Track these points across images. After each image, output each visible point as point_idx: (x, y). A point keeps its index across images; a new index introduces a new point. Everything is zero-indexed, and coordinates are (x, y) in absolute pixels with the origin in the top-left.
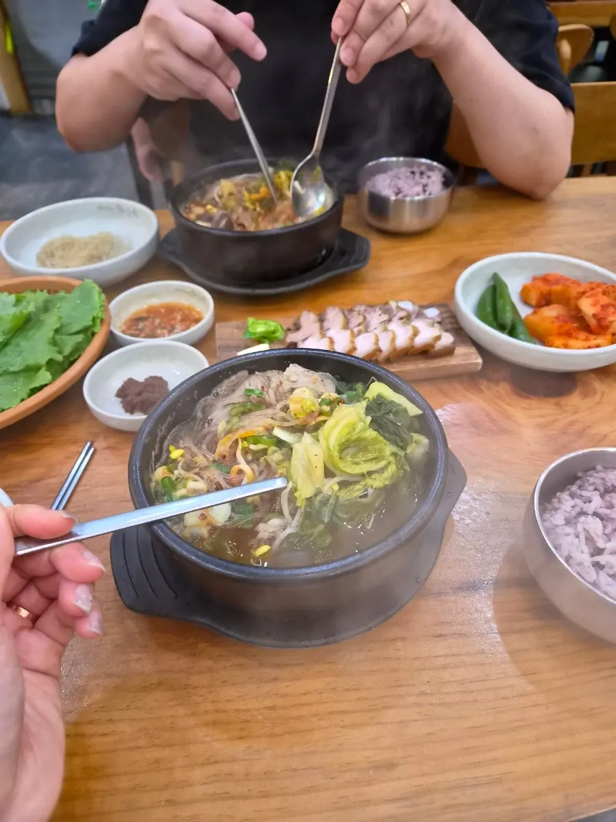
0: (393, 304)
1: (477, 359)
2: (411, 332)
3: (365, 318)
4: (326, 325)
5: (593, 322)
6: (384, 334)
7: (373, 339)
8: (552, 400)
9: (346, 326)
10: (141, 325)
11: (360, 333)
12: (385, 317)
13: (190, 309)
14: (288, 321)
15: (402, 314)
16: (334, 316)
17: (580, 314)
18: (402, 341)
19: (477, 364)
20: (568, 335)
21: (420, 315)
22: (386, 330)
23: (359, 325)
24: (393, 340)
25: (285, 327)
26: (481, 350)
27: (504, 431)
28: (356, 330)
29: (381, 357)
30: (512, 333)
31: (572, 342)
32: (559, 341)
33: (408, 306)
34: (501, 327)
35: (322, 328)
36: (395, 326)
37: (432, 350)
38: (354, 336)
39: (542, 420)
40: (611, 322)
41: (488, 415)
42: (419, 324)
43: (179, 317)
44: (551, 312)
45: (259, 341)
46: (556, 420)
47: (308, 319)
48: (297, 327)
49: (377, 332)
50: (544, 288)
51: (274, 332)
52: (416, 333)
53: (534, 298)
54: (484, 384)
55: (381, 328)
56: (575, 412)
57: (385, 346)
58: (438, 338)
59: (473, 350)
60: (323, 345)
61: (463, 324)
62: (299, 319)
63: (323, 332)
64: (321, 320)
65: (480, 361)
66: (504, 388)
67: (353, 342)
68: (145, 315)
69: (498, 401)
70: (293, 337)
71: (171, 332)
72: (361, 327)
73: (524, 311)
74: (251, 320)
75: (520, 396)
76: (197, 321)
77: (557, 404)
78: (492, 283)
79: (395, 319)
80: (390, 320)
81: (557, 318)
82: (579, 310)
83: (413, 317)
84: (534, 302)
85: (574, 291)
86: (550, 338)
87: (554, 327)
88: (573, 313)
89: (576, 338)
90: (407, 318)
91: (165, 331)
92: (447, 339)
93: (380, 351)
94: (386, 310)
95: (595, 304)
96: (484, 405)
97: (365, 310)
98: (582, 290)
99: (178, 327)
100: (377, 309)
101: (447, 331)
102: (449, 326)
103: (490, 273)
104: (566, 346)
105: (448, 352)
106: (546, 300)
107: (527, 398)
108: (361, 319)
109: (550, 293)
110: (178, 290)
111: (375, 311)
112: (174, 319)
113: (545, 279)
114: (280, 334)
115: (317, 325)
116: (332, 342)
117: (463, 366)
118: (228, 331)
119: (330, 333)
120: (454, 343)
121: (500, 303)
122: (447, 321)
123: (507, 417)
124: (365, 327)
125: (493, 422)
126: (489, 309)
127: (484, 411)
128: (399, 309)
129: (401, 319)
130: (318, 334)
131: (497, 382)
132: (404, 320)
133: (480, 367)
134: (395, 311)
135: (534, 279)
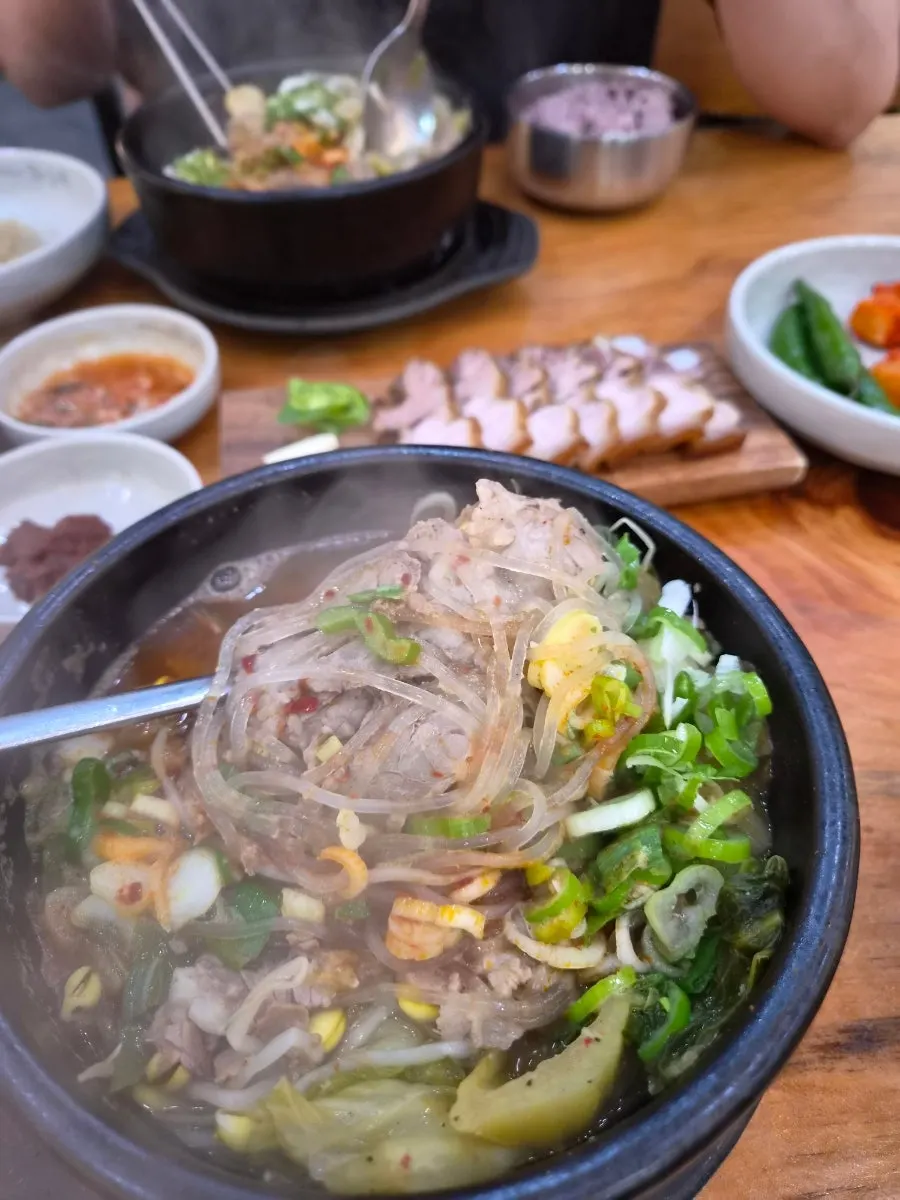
0: (602, 343)
1: (795, 459)
2: (650, 403)
3: (546, 375)
4: (461, 389)
6: (592, 407)
7: (566, 421)
9: (506, 391)
10: (65, 402)
11: (537, 406)
12: (590, 371)
13: (170, 366)
14: (377, 384)
15: (625, 363)
16: (477, 370)
18: (633, 421)
19: (794, 470)
21: (661, 367)
22: (593, 398)
23: (534, 388)
24: (613, 420)
25: (371, 398)
26: (802, 442)
27: (866, 618)
28: (529, 400)
29: (589, 459)
30: (860, 399)
33: (634, 346)
34: (842, 388)
35: (452, 397)
36: (613, 389)
37: (699, 444)
38: (525, 413)
41: (824, 580)
42: (663, 384)
43: (145, 382)
45: (313, 428)
47: (421, 378)
48: (397, 396)
49: (572, 402)
51: (346, 409)
52: (661, 403)
53: (881, 331)
54: (805, 512)
55: (583, 393)
57: (596, 434)
58: (708, 414)
59: (781, 439)
60: (457, 435)
61: (753, 382)
62: (400, 378)
63: (455, 406)
64: (450, 379)
65: (799, 461)
66: (847, 520)
67: (523, 427)
68: (72, 380)
69: (841, 550)
70: (388, 419)
71: (127, 413)
72: (539, 394)
73: (871, 358)
74: (295, 384)
75: (884, 535)
76: (180, 388)
78: (794, 300)
79: (612, 375)
80: (599, 378)
83: (648, 368)
84: (880, 336)
90: (636, 373)
91: (115, 413)
92: (726, 418)
93: (582, 445)
94: (591, 356)
97: (544, 358)
99: (143, 402)
100: (571, 353)
101: (720, 397)
102: (723, 389)
103: (787, 279)
105: (731, 445)
108: (536, 376)
110: (145, 326)
111: (565, 359)
112: (136, 386)
113: (898, 291)
114: (360, 413)
115: (440, 393)
116: (476, 428)
117: (766, 473)
118: (243, 410)
119: (472, 408)
120: (741, 423)
121: (822, 339)
122: (716, 377)
123: (867, 584)
124: (548, 393)
125: (838, 597)
126: (797, 351)
127: (811, 570)
128: (618, 354)
129: (625, 373)
130: (444, 411)
131: (830, 506)
132: (632, 377)
133: (798, 477)
134: (608, 359)
135: (878, 290)
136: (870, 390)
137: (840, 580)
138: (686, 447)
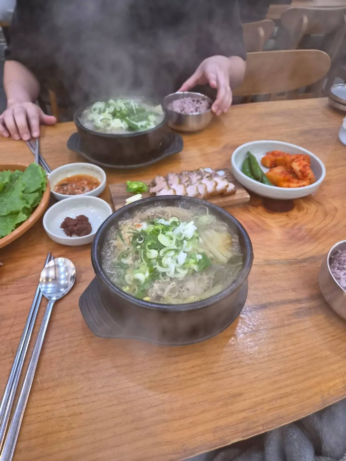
0: (202, 170)
1: (247, 195)
2: (214, 184)
3: (189, 178)
4: (169, 182)
5: (299, 174)
6: (201, 185)
7: (195, 188)
8: (285, 214)
9: (180, 183)
10: (65, 188)
11: (188, 186)
12: (199, 177)
13: (91, 178)
14: (149, 181)
15: (208, 175)
16: (173, 179)
17: (293, 171)
18: (210, 188)
19: (248, 198)
20: (289, 181)
21: (216, 175)
22: (201, 183)
23: (187, 181)
24: (206, 188)
25: (147, 184)
26: (249, 191)
27: (264, 230)
28: (186, 184)
29: (201, 197)
30: (262, 182)
31: (291, 185)
32: (285, 184)
33: (209, 170)
34: (257, 179)
35: (168, 184)
36: (205, 181)
37: (225, 193)
38: (185, 187)
39: (281, 224)
40: (308, 174)
41: (255, 223)
42: (216, 179)
43: (86, 183)
44: (278, 170)
45: (135, 193)
46: (288, 224)
47: (160, 180)
48: (154, 185)
49: (196, 184)
50: (273, 158)
51: (142, 188)
52: (217, 184)
53: (268, 163)
54: (251, 208)
55: (198, 183)
56: (296, 219)
57: (202, 191)
58: (227, 186)
59: (244, 191)
60: (170, 193)
61: (238, 178)
62: (154, 180)
63: (169, 186)
64: (167, 180)
65: (249, 196)
66: (260, 209)
67: (185, 191)
68: (66, 182)
69: (259, 216)
70: (153, 190)
71: (83, 191)
72: (188, 183)
73: (265, 171)
74: (128, 182)
75: (269, 212)
77: (287, 215)
78: (247, 157)
79: (205, 177)
80: (202, 178)
81: (282, 173)
82: (292, 168)
83: (213, 176)
84: (268, 165)
85: (289, 159)
86: (280, 183)
87: (281, 177)
88: (289, 170)
89: (293, 182)
90: (210, 177)
91: (80, 191)
92: (232, 187)
93: (200, 194)
94: (198, 172)
95: (300, 165)
96: (253, 218)
97: (188, 174)
98: (292, 158)
99: (87, 188)
100: (195, 173)
101: (230, 182)
102: (231, 180)
103: (245, 152)
104: (289, 187)
105: (233, 193)
106: (274, 165)
107: (272, 213)
108: (187, 178)
109: (276, 161)
110: (83, 168)
111: (193, 174)
112: (83, 183)
113: (273, 154)
114: (145, 188)
115: (165, 183)
116: (175, 191)
117: (241, 199)
118: (116, 188)
119: (172, 187)
120: (235, 188)
121: (254, 167)
122: (229, 177)
123: (265, 223)
124: (190, 183)
125: (258, 226)
126: (248, 170)
127: (253, 221)
128: (206, 172)
129: (208, 177)
130: (167, 188)
131: (257, 206)
132: (209, 178)
133: (249, 200)
134: (204, 173)
135: (267, 154)
136: (265, 179)
137: (258, 222)
138: (223, 194)
